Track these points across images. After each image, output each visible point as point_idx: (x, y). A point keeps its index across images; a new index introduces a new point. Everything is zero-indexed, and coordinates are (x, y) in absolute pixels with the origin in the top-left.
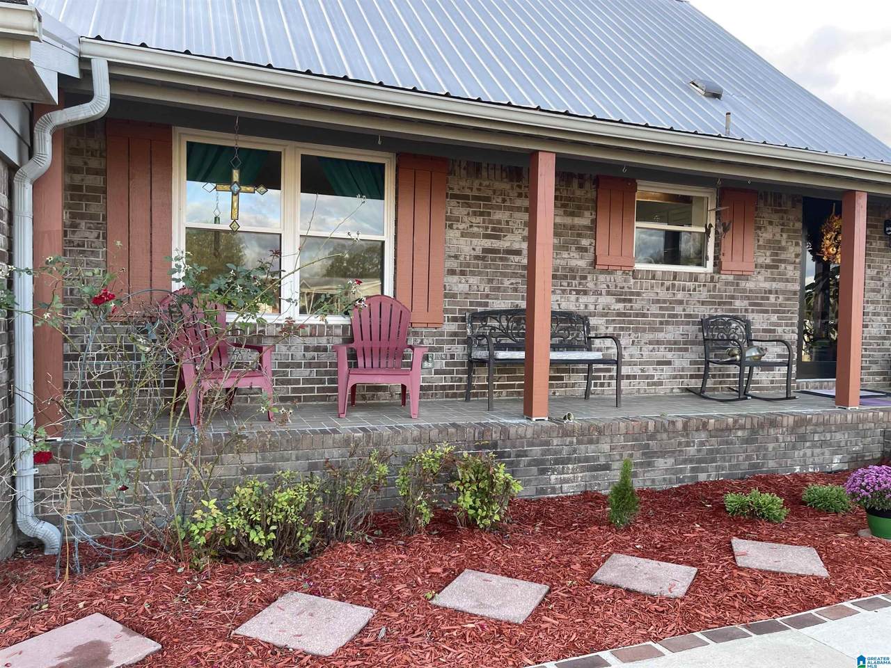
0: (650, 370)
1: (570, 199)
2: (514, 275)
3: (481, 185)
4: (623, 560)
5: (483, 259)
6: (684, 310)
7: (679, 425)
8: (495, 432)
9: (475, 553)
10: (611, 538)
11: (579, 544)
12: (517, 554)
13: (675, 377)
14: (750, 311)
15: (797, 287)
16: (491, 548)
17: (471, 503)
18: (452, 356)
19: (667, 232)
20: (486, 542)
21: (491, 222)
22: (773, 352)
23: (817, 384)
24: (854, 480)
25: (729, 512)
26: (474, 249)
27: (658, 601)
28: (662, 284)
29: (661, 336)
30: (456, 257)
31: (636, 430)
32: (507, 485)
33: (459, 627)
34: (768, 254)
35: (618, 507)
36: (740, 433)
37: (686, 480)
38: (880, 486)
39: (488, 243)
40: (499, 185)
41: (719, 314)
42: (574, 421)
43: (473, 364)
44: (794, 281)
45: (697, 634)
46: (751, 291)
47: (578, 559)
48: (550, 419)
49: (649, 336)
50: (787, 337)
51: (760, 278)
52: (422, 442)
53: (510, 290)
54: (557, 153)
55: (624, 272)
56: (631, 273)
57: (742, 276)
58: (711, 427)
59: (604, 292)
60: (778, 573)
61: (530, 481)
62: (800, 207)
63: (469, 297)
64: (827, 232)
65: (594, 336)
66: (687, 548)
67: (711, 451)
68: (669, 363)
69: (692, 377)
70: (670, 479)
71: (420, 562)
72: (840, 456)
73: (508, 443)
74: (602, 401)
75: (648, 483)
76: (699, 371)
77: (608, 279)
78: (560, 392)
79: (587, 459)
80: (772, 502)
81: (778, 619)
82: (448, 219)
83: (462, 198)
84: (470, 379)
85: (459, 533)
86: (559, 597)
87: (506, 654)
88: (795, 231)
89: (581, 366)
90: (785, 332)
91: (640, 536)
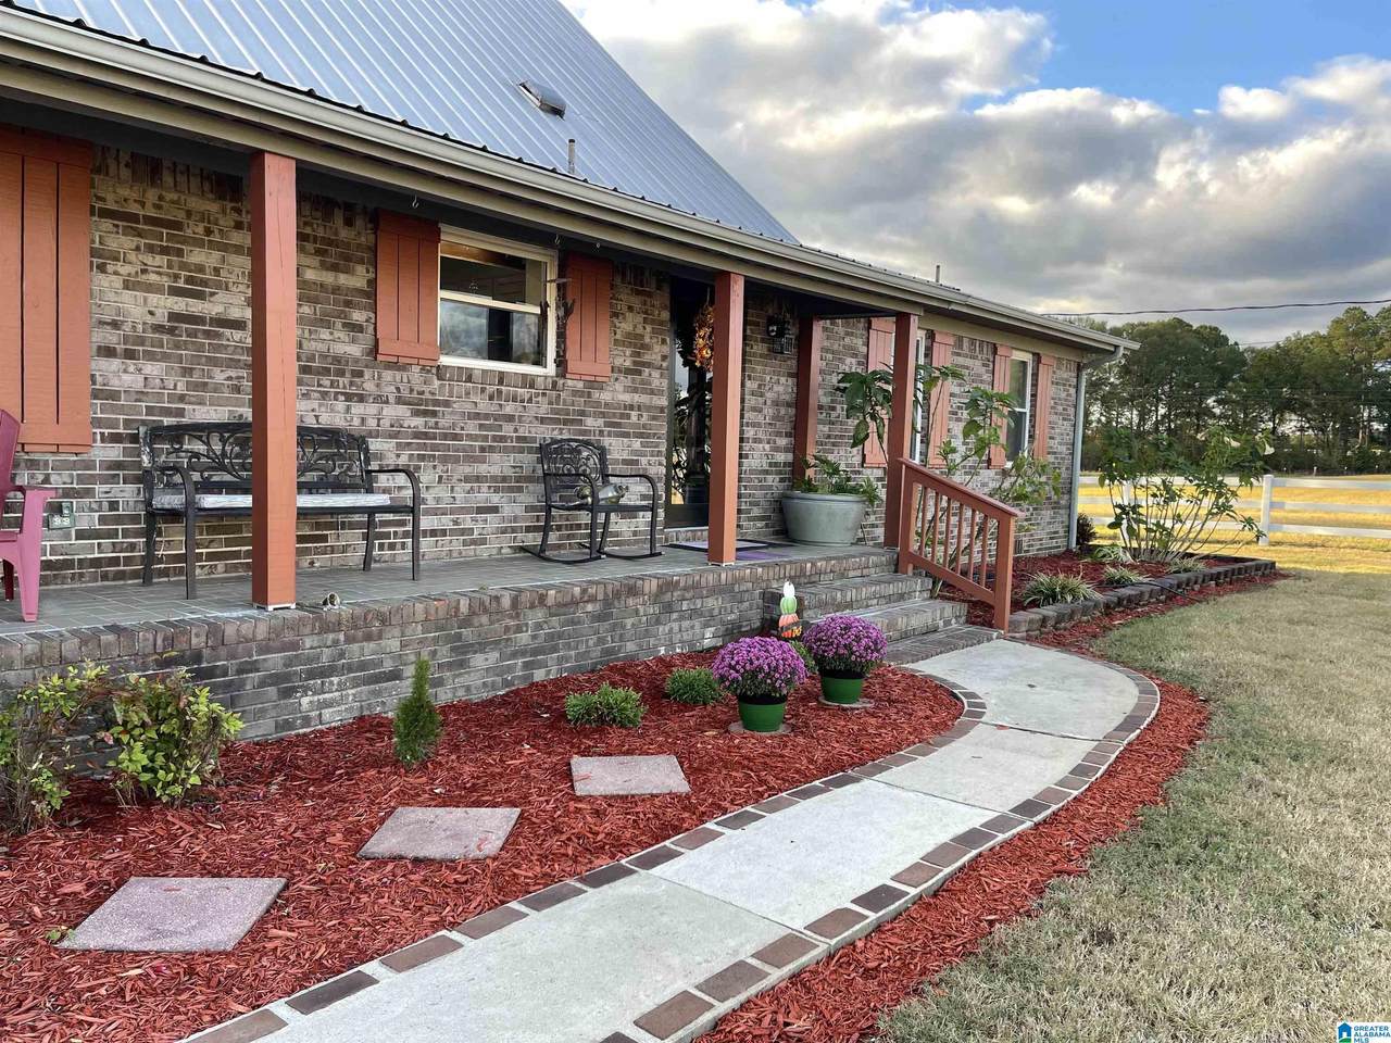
0: (467, 521)
1: (330, 243)
2: (233, 363)
3: (161, 198)
4: (413, 816)
5: (171, 331)
6: (516, 430)
7: (506, 602)
8: (197, 635)
9: (151, 846)
10: (397, 782)
11: (344, 801)
12: (234, 836)
13: (504, 531)
14: (605, 433)
15: (664, 402)
16: (184, 833)
17: (145, 762)
18: (113, 505)
19: (493, 312)
20: (174, 824)
21: (184, 266)
22: (636, 492)
23: (689, 534)
24: (723, 659)
25: (570, 720)
26: (151, 313)
27: (460, 868)
28: (483, 390)
29: (483, 469)
30: (115, 325)
31: (441, 614)
32: (215, 722)
33: (112, 979)
34: (628, 353)
35: (408, 734)
36: (590, 607)
37: (516, 682)
38: (752, 664)
39: (180, 305)
40: (194, 203)
41: (566, 436)
42: (340, 608)
43: (155, 519)
44: (660, 393)
45: (514, 905)
46: (607, 404)
47: (339, 826)
48: (300, 606)
49: (467, 469)
50: (653, 471)
51: (619, 387)
52: (46, 663)
53: (226, 390)
54: (297, 160)
55: (423, 368)
56: (434, 371)
57: (594, 384)
58: (550, 601)
59: (392, 399)
60: (627, 797)
61: (263, 711)
62: (666, 288)
63: (144, 398)
64: (700, 328)
65: (377, 468)
66: (509, 782)
67: (551, 637)
68: (495, 510)
69: (528, 529)
70: (493, 682)
71: (41, 879)
72: (713, 629)
73: (223, 651)
74: (392, 572)
75: (461, 693)
76: (538, 521)
77: (398, 378)
78: (321, 561)
79: (363, 666)
80: (626, 700)
81: (623, 862)
82: (94, 253)
83: (124, 219)
84: (150, 545)
85: (122, 818)
86: (304, 893)
87: (199, 1006)
88: (661, 323)
89: (356, 518)
90: (650, 464)
91: (442, 774)
